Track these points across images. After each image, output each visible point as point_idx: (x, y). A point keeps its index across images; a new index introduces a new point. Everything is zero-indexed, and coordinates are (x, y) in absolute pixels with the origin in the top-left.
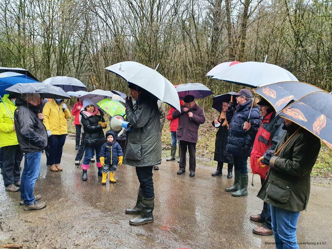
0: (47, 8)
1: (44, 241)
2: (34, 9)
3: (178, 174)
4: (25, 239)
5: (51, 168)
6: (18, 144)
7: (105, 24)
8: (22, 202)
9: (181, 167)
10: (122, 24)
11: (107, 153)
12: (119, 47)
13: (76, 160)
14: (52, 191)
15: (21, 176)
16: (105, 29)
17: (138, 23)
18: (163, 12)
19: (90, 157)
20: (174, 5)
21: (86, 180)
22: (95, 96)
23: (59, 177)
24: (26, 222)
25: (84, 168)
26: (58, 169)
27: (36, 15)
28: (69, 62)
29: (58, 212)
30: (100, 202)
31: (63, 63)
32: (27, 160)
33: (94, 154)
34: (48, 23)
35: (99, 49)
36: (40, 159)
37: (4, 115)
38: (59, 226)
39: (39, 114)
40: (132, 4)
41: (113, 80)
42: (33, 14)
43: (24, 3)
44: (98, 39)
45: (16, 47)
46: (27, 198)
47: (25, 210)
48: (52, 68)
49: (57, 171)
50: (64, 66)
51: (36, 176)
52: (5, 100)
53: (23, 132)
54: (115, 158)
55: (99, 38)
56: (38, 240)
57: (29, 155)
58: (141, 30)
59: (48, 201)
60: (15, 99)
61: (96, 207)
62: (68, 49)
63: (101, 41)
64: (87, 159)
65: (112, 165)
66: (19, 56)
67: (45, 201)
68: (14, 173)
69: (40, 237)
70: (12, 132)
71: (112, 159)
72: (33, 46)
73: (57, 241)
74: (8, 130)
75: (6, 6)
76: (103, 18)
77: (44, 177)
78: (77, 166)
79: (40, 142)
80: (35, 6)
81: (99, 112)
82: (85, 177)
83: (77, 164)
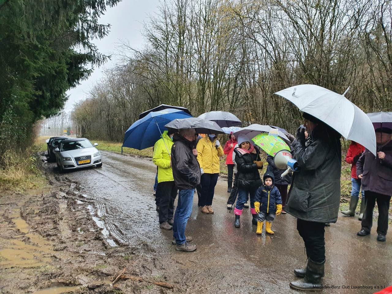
0: (204, 42)
1: (193, 286)
2: (192, 45)
3: (358, 235)
4: (176, 280)
5: (203, 209)
6: (173, 180)
7: (264, 51)
8: (174, 242)
9: (364, 227)
10: (284, 49)
11: (263, 199)
12: (280, 76)
13: (228, 203)
14: (202, 235)
15: (174, 214)
16: (265, 56)
17: (304, 44)
18: (338, 26)
19: (243, 201)
20: (354, 15)
21: (238, 227)
22: (251, 132)
23: (210, 221)
24: (177, 262)
25: (237, 213)
26: (210, 212)
27: (194, 51)
28: (223, 97)
29: (208, 258)
30: (254, 254)
31: (217, 99)
32: (181, 197)
33: (247, 199)
34: (204, 58)
35: (257, 79)
36: (192, 197)
37: (163, 150)
38: (210, 273)
39: (194, 150)
40: (297, 23)
41: (271, 115)
42: (191, 50)
43: (183, 41)
44: (256, 69)
45: (174, 86)
46: (179, 238)
47: (176, 250)
48: (206, 105)
49: (208, 214)
50: (218, 102)
51: (189, 215)
52: (165, 136)
53: (179, 167)
54: (273, 205)
55: (257, 67)
56: (188, 284)
57: (183, 192)
58: (308, 53)
59: (199, 244)
60: (173, 135)
61: (249, 259)
62: (222, 83)
63: (259, 70)
64: (241, 203)
65: (269, 213)
66: (177, 94)
67: (195, 244)
68: (169, 210)
69: (190, 281)
70: (169, 168)
71: (269, 207)
72: (190, 83)
73: (207, 289)
74: (166, 166)
75: (167, 46)
76: (262, 44)
77: (195, 218)
78: (229, 211)
79: (193, 178)
80: (193, 43)
81: (255, 150)
82: (237, 223)
83: (229, 208)
